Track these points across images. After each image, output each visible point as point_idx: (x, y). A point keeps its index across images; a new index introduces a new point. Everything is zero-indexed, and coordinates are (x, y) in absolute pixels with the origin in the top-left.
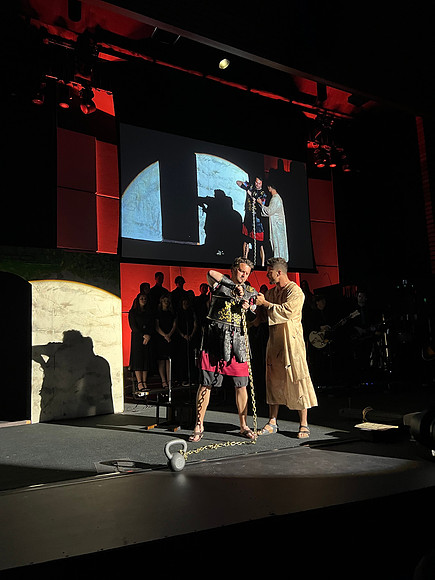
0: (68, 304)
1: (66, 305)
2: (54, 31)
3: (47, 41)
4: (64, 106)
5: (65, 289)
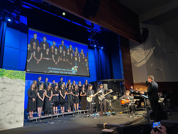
0: (5, 88)
5: (4, 83)
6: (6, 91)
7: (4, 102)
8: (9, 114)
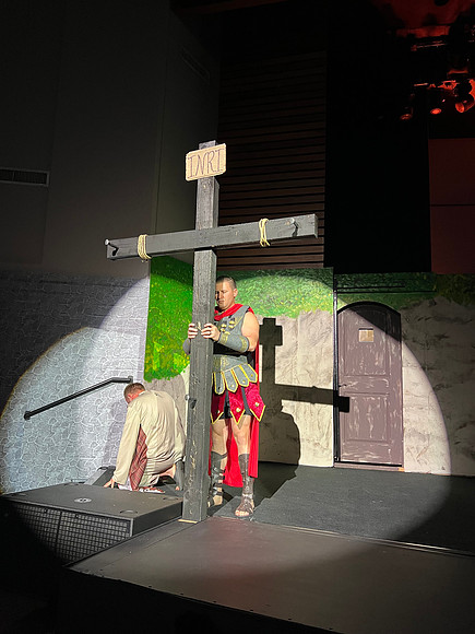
0: (443, 336)
1: (441, 337)
2: (422, 33)
3: (415, 48)
4: (436, 111)
5: (439, 318)
6: (449, 345)
7: (445, 383)
8: (465, 425)
